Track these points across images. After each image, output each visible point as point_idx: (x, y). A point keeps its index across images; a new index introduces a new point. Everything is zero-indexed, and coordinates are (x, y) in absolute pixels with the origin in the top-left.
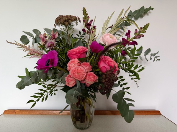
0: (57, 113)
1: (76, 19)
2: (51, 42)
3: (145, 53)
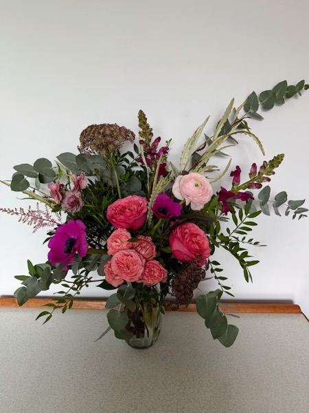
0: (94, 306)
1: (126, 134)
2: (73, 196)
3: (276, 199)
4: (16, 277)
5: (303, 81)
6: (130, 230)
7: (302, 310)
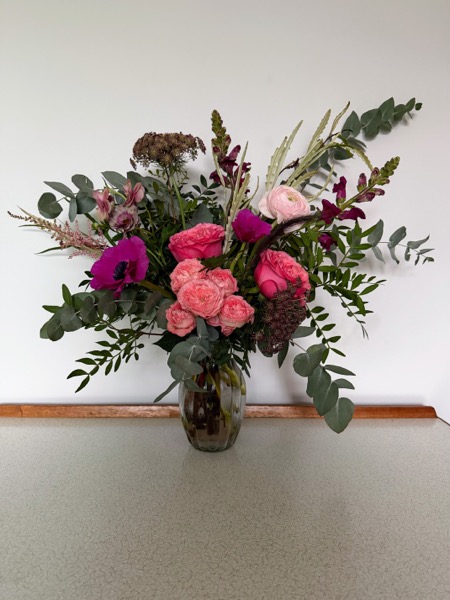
0: (139, 413)
1: (192, 144)
2: (126, 213)
3: (391, 240)
4: (45, 307)
5: (413, 100)
6: (203, 259)
7: (438, 415)
